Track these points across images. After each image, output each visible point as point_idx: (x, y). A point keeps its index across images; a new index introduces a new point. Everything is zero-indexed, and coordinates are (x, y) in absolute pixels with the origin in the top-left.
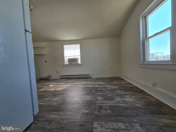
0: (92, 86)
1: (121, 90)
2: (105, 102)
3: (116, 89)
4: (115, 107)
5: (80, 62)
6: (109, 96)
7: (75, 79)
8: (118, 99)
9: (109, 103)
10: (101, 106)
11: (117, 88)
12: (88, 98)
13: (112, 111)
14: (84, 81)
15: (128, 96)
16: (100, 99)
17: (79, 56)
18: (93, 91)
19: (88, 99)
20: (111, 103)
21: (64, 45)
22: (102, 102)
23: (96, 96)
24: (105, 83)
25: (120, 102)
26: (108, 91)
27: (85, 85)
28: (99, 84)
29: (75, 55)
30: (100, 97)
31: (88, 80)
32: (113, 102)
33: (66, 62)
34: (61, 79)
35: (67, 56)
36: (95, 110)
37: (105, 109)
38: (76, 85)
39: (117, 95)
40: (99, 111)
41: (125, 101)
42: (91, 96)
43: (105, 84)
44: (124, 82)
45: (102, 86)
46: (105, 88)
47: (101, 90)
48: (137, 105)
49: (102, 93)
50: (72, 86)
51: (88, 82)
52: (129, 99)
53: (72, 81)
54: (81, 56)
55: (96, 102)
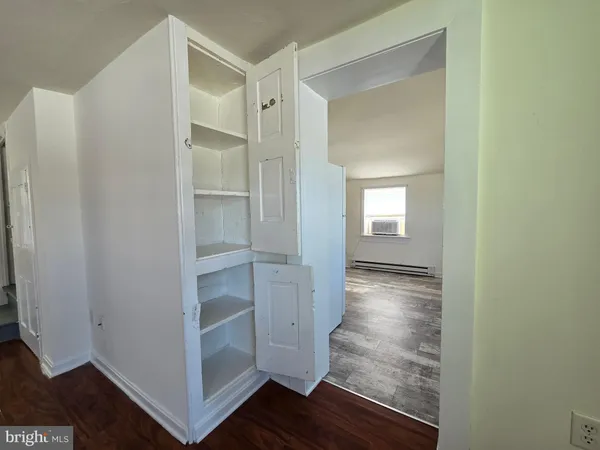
5: (401, 231)
7: (388, 275)
12: (417, 315)
19: (417, 317)
21: (365, 190)
27: (413, 291)
31: (423, 283)
33: (368, 230)
34: (353, 268)
35: (370, 214)
38: (393, 288)
42: (423, 314)
50: (384, 290)
51: (422, 288)
53: (381, 278)
54: (407, 215)
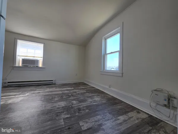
0: (61, 92)
1: (89, 93)
2: (80, 104)
3: (84, 93)
4: (90, 106)
6: (81, 99)
8: (90, 100)
9: (84, 104)
10: (79, 108)
11: (85, 91)
13: (90, 110)
14: (47, 87)
15: (95, 97)
16: (75, 102)
17: (41, 57)
18: (65, 97)
19: (63, 105)
20: (86, 104)
21: (18, 40)
22: (78, 105)
23: (70, 101)
24: (73, 88)
25: (92, 102)
26: (79, 95)
27: (51, 91)
28: (68, 90)
29: (34, 56)
30: (74, 101)
32: (87, 103)
33: (19, 62)
35: (20, 55)
36: (75, 112)
37: (83, 110)
39: (88, 97)
40: (79, 112)
41: (95, 101)
42: (65, 102)
43: (73, 90)
44: (88, 87)
45: (72, 91)
46: (75, 92)
47: (72, 95)
48: (103, 102)
49: (75, 98)
51: (54, 89)
52: (97, 99)
55: (73, 106)
